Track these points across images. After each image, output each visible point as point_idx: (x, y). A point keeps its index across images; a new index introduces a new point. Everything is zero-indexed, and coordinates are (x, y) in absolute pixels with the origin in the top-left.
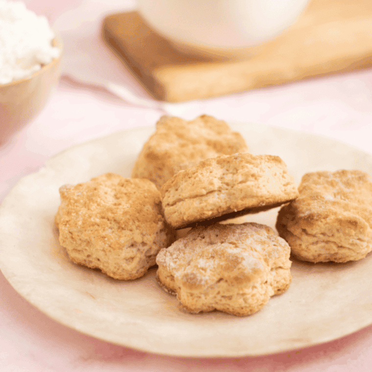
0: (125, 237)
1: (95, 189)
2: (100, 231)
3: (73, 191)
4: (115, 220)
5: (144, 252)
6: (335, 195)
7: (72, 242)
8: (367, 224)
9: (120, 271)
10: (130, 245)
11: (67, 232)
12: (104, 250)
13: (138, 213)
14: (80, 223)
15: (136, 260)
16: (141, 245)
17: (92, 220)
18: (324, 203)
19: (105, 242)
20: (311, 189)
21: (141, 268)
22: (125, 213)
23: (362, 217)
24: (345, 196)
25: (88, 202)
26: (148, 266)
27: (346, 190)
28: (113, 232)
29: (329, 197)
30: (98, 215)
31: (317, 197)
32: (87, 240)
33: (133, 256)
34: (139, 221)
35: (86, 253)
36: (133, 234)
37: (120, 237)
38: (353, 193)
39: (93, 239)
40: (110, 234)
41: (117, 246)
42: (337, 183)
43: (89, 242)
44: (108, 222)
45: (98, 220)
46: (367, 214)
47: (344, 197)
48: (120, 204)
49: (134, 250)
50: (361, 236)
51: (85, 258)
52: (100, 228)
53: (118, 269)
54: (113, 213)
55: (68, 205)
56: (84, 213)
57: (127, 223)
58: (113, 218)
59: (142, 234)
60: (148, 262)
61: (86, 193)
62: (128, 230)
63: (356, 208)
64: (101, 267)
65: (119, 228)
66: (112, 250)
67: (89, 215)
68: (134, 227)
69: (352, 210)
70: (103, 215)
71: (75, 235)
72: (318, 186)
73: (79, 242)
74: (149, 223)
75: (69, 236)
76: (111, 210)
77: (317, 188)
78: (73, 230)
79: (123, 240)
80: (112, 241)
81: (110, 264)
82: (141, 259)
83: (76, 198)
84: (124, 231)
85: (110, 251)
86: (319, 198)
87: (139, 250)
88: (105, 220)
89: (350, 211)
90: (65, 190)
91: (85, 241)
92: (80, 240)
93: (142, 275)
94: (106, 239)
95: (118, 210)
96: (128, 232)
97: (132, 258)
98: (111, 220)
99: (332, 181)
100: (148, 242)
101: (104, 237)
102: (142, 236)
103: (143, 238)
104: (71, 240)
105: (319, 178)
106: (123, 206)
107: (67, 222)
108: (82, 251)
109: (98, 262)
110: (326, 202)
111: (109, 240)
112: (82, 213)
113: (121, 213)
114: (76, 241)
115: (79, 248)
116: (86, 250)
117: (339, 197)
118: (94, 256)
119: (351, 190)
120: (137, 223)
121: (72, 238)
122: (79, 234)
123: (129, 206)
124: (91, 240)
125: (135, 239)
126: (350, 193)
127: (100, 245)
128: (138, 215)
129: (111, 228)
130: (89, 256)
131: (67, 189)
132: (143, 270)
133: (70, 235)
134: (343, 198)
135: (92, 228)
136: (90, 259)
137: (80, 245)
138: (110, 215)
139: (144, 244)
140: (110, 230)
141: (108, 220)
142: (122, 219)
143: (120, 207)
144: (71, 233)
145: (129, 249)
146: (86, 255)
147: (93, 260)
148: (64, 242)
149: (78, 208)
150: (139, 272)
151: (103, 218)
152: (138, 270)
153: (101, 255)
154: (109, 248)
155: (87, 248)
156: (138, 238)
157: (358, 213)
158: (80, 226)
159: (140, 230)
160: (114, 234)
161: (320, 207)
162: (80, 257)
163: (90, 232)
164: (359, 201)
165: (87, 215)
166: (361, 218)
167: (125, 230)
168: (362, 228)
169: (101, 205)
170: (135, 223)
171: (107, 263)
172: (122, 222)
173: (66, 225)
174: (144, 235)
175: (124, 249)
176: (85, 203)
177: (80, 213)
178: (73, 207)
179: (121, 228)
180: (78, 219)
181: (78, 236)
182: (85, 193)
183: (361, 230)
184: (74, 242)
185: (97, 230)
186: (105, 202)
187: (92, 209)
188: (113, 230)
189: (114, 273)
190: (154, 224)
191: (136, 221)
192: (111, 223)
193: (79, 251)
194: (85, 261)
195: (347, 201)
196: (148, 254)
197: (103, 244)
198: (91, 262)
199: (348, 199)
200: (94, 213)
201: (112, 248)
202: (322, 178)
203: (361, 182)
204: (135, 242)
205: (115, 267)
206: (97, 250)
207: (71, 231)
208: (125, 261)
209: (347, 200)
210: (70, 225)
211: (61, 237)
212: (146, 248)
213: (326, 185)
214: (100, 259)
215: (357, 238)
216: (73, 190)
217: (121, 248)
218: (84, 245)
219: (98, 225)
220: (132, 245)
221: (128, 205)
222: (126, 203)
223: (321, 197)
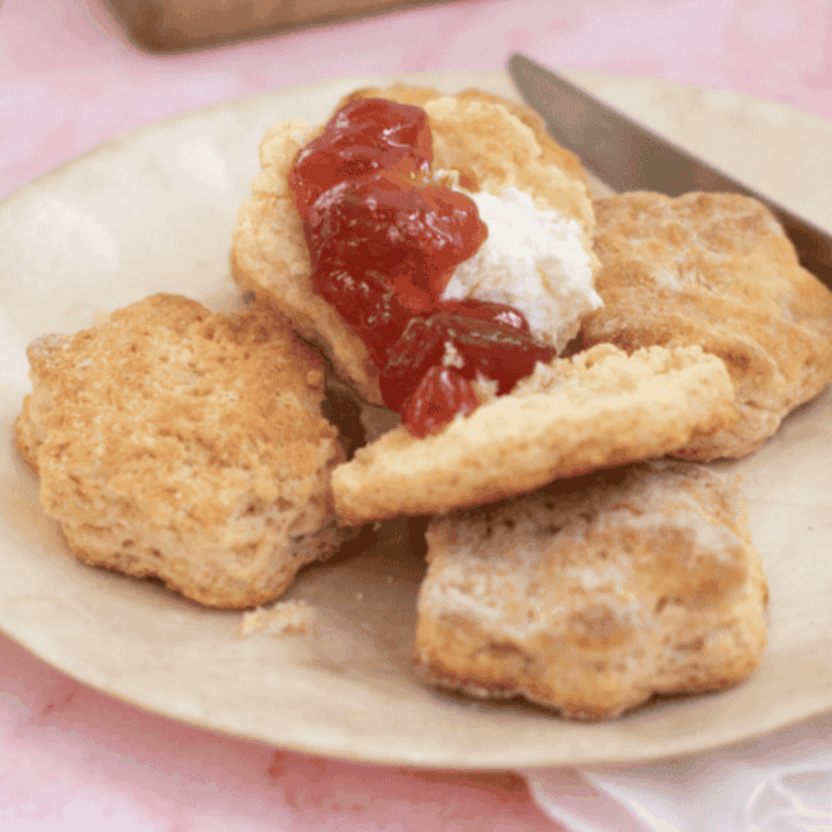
0: (230, 490)
1: (134, 349)
2: (160, 474)
3: (68, 356)
4: (199, 440)
5: (285, 527)
6: (681, 272)
7: (80, 504)
8: (772, 361)
9: (220, 584)
10: (245, 508)
11: (64, 477)
12: (173, 528)
13: (264, 416)
14: (100, 450)
15: (265, 552)
16: (275, 508)
17: (134, 439)
18: (656, 296)
19: (174, 504)
20: (617, 251)
21: (277, 572)
22: (229, 418)
23: (759, 341)
24: (710, 274)
25: (116, 387)
26: (296, 565)
27: (711, 257)
28: (195, 475)
29: (667, 278)
30: (151, 427)
31: (635, 276)
32: (121, 498)
33: (254, 540)
34: (266, 439)
35: (121, 536)
36: (252, 477)
37: (216, 487)
38: (731, 267)
39: (140, 497)
40: (189, 481)
41: (212, 514)
42: (685, 234)
43: (128, 505)
44: (181, 446)
45: (150, 442)
46: (771, 331)
47: (708, 278)
48: (208, 392)
49: (258, 521)
50: (755, 397)
51: (116, 548)
52: (158, 464)
53: (215, 579)
54: (193, 419)
55: (58, 399)
56: (108, 420)
57: (234, 446)
58: (194, 432)
59: (276, 475)
60: (295, 555)
61: (109, 359)
62: (237, 466)
63: (740, 314)
64: (165, 572)
65: (212, 461)
66: (197, 526)
67: (123, 427)
68: (254, 458)
69: (730, 320)
70: (165, 425)
71: (88, 483)
72: (635, 242)
73: (100, 505)
74: (295, 445)
75: (70, 487)
76: (186, 411)
77: (630, 249)
78: (83, 469)
79: (226, 497)
80: (194, 500)
81: (190, 564)
82: (276, 547)
83: (80, 377)
84: (226, 471)
85: (191, 530)
86: (642, 280)
87: (269, 521)
88: (172, 441)
89: (724, 321)
90: (46, 352)
91: (117, 502)
92: (103, 498)
93: (280, 591)
94: (178, 496)
95: (206, 410)
96: (238, 474)
97: (253, 547)
98: (188, 440)
99: (671, 228)
100: (296, 500)
101: (171, 491)
102: (277, 481)
103: (280, 489)
104: (75, 499)
105: (634, 217)
106: (220, 397)
107: (63, 447)
108: (109, 529)
109: (157, 561)
110: (662, 295)
111: (185, 496)
112: (102, 420)
113: (215, 417)
114: (91, 502)
115: (101, 523)
116: (119, 526)
117: (691, 276)
118: (146, 544)
119: (725, 257)
120: (263, 447)
121: (79, 493)
122: (100, 482)
123: (236, 397)
124: (134, 500)
125: (260, 492)
126: (722, 266)
127: (163, 512)
128: (262, 422)
129: (189, 463)
130: (127, 543)
131: (50, 350)
132: (282, 578)
133: (74, 485)
134: (703, 279)
135: (134, 464)
136: (133, 551)
137: (104, 513)
138: (184, 424)
139: (283, 504)
140: (186, 470)
141: (180, 438)
142: (218, 437)
143: (212, 399)
144: (75, 479)
145: (243, 521)
146: (121, 541)
147: (142, 555)
148: (55, 504)
149: (89, 405)
150: (273, 585)
151: (165, 433)
152: (270, 580)
153: (165, 541)
154: (189, 522)
155: (124, 521)
156: (267, 489)
157: (747, 328)
158: (101, 458)
159: (270, 465)
160: (198, 480)
161: (646, 308)
162: (104, 547)
163: (129, 476)
164: (746, 291)
165: (116, 427)
166: (757, 346)
167: (229, 466)
168: (759, 373)
169: (156, 395)
170: (255, 444)
171: (184, 562)
172: (220, 444)
173: (58, 456)
174: (282, 480)
175: (231, 521)
176: (109, 391)
177: (97, 420)
178: (74, 405)
179: (218, 461)
180: (93, 440)
181: (97, 487)
182: (104, 360)
183: (758, 379)
184: (87, 507)
185: (148, 470)
186: (164, 387)
187: (130, 407)
188: (196, 467)
189: (203, 590)
190: (310, 447)
191: (259, 441)
192: (187, 449)
193: (100, 529)
194: (117, 556)
195: (715, 291)
196: (296, 533)
197: (170, 509)
198: (133, 559)
199: (717, 283)
200: (137, 419)
201: (198, 520)
202: (642, 216)
203: (750, 233)
204: (259, 500)
205: (207, 575)
206: (153, 526)
207: (75, 473)
208: (233, 555)
209: (715, 289)
210: (70, 455)
211: (45, 491)
212: (290, 515)
213: (656, 240)
214: (163, 551)
215: (747, 400)
216: (68, 351)
217: (220, 521)
218: (113, 515)
219: (153, 456)
220: (251, 510)
221: (233, 395)
222: (227, 389)
223: (646, 277)
